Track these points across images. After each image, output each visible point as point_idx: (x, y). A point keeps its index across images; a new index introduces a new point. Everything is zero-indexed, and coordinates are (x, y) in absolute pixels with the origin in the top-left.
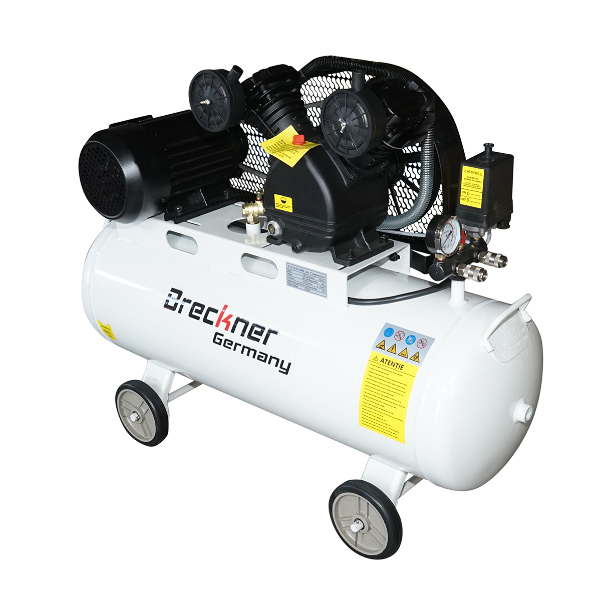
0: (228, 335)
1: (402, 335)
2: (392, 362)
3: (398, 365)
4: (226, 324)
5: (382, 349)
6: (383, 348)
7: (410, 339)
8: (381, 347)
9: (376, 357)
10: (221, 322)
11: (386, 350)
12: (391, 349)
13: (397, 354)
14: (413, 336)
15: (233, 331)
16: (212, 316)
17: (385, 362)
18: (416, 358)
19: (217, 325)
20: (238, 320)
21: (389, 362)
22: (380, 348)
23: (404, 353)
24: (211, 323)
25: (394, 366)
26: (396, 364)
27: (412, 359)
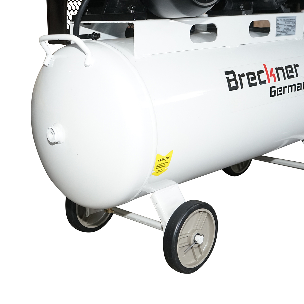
0: (278, 84)
4: (273, 77)
10: (270, 77)
15: (279, 80)
16: (263, 77)
19: (269, 82)
20: (277, 69)
24: (264, 82)
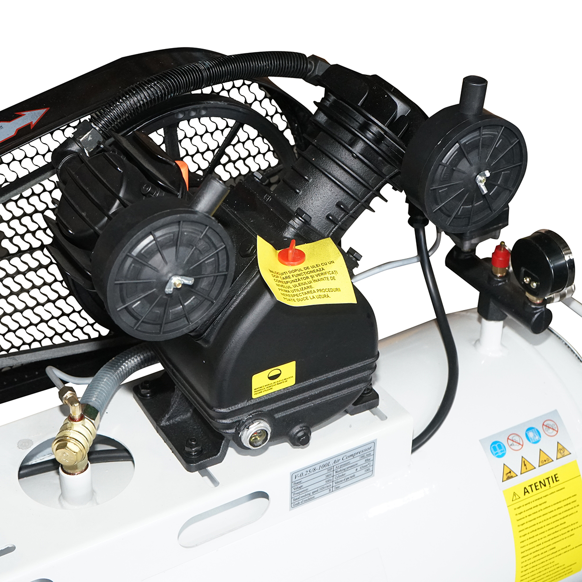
1: (517, 438)
2: (540, 482)
3: (550, 479)
5: (512, 477)
6: (512, 474)
7: (531, 434)
8: (509, 475)
9: (515, 494)
11: (518, 473)
12: (524, 467)
13: (536, 466)
14: (529, 429)
17: (530, 490)
18: (562, 451)
21: (536, 487)
22: (509, 478)
23: (544, 458)
25: (545, 486)
26: (546, 481)
27: (559, 456)
